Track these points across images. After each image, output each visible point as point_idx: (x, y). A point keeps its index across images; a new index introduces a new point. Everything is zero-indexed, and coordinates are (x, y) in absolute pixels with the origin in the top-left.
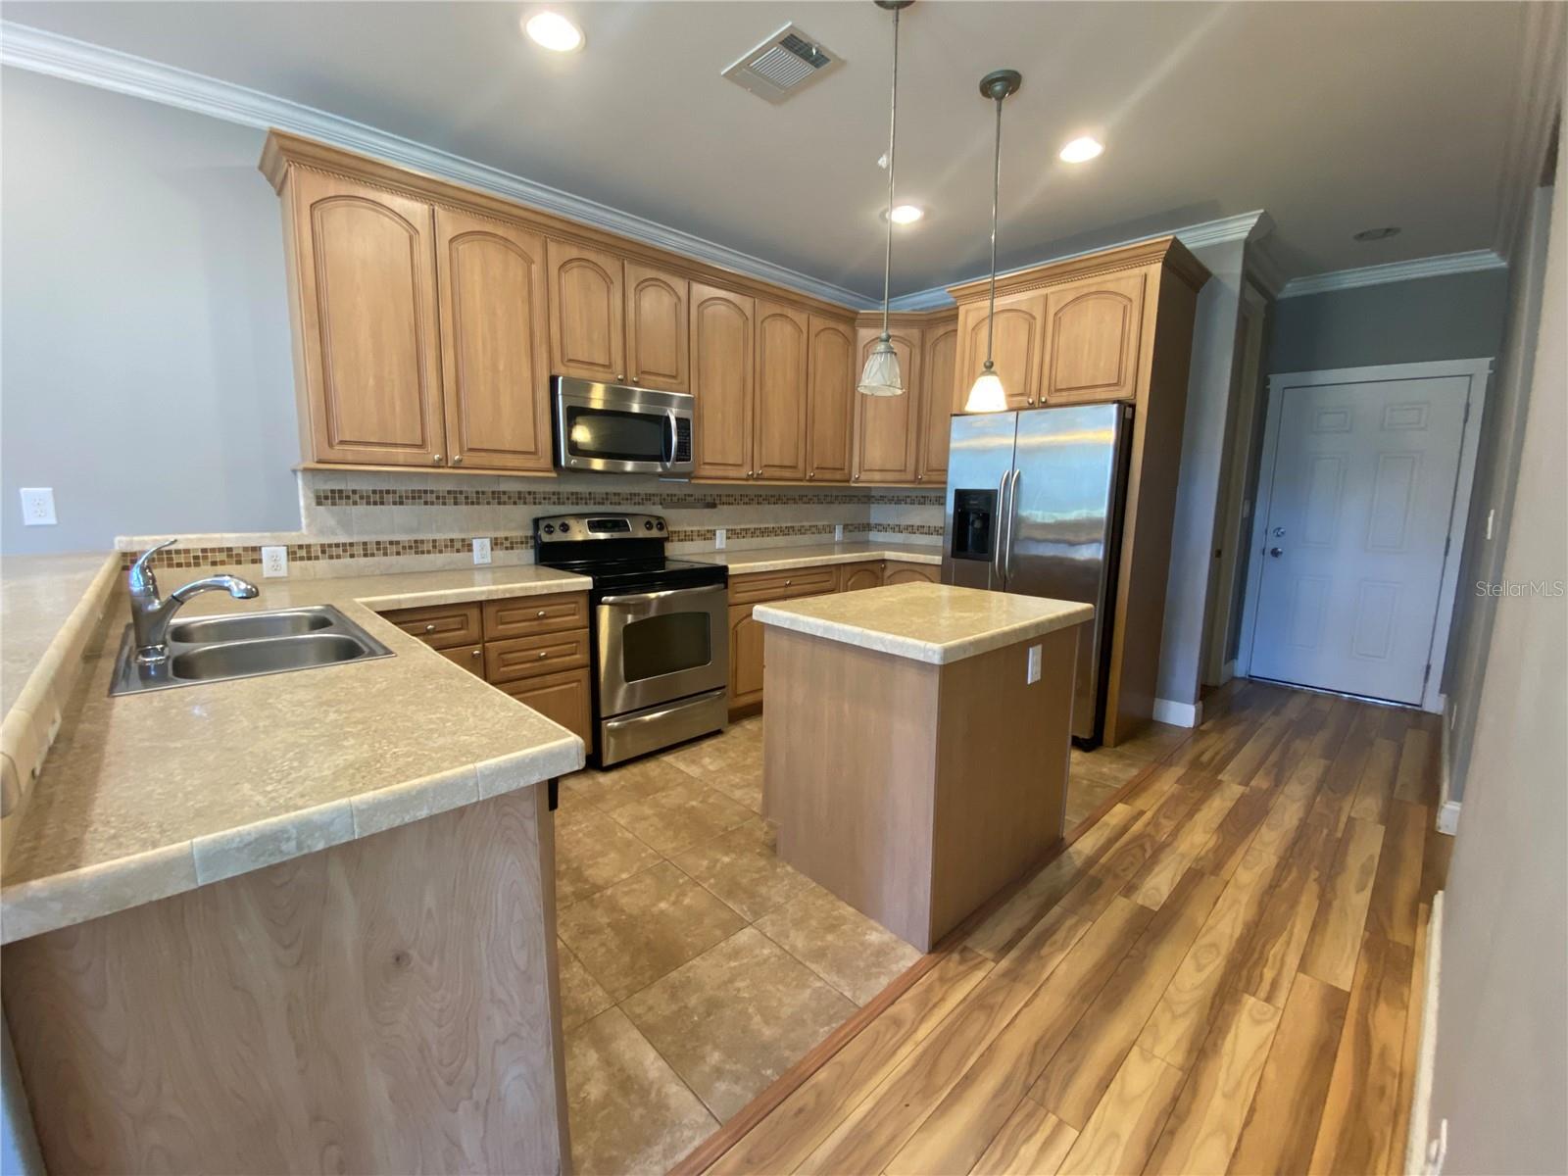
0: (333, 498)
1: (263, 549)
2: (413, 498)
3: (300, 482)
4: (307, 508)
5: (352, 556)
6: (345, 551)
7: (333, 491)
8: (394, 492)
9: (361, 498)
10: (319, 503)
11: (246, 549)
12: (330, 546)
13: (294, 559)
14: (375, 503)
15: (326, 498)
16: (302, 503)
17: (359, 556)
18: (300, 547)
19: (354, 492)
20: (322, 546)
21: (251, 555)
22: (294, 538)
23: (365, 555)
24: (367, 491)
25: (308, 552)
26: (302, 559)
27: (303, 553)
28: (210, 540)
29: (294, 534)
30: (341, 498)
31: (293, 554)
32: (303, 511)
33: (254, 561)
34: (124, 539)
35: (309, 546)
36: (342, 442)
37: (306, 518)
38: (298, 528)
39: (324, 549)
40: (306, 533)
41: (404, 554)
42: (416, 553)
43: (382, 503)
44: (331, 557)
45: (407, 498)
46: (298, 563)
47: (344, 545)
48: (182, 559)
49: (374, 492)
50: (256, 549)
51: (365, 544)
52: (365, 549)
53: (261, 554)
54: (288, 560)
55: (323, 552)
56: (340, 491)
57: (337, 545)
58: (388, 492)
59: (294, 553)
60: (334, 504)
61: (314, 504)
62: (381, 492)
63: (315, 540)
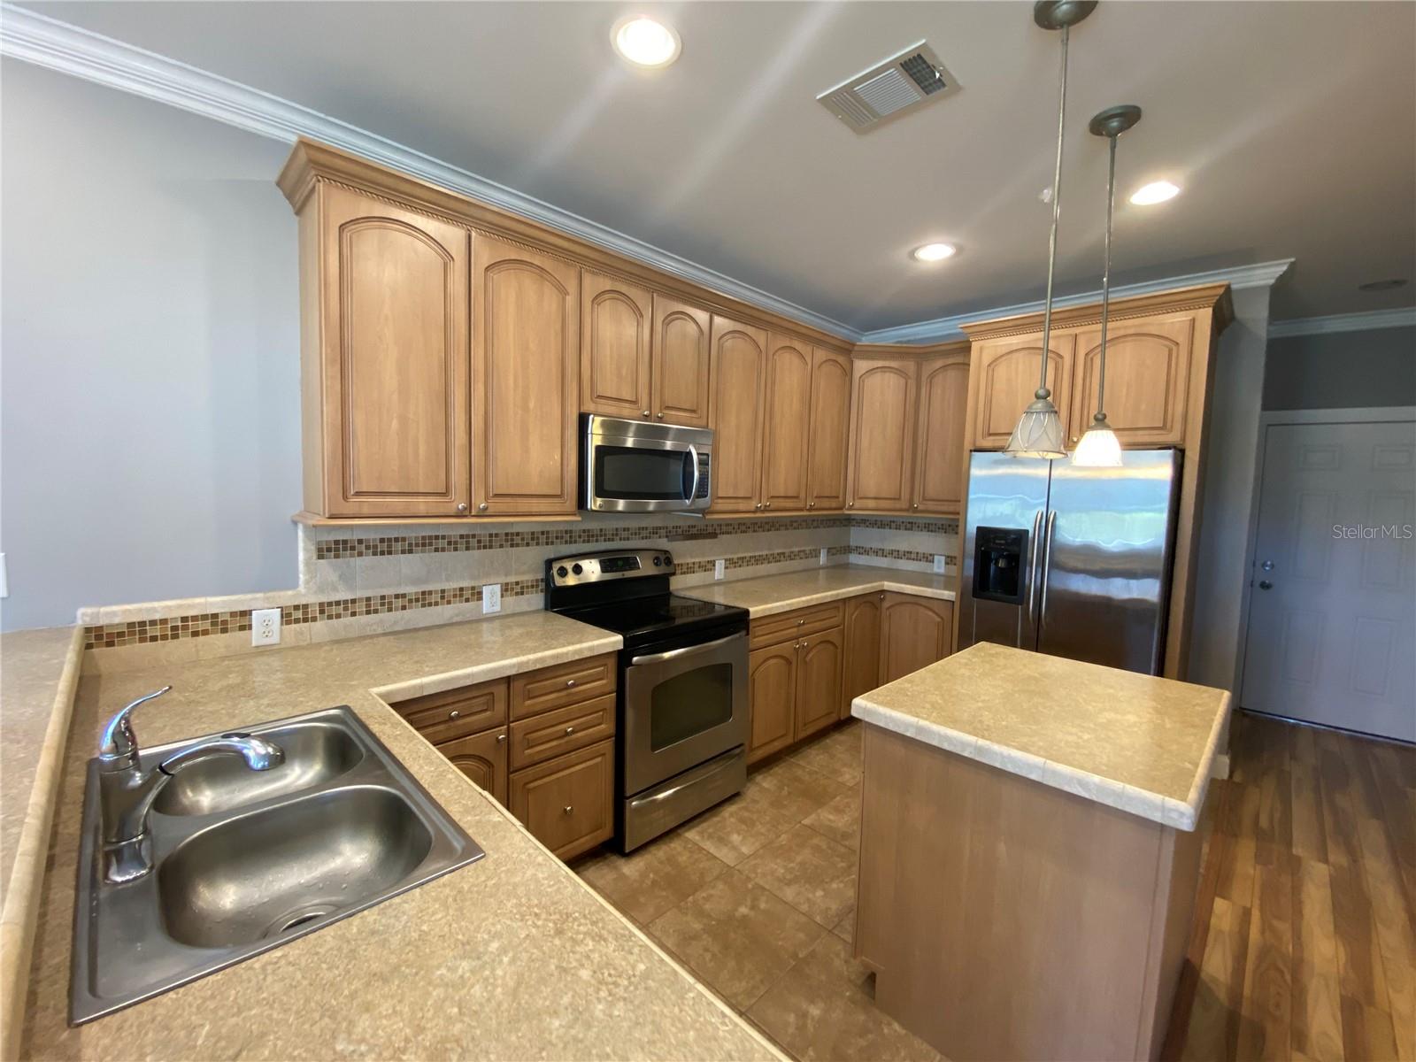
0: (337, 550)
1: (254, 612)
2: (424, 545)
3: (301, 534)
4: (307, 563)
5: (353, 614)
6: (346, 609)
7: (337, 542)
8: (404, 539)
9: (368, 548)
10: (320, 557)
11: (233, 614)
12: (330, 604)
13: (288, 623)
14: (382, 553)
15: (329, 550)
16: (301, 556)
17: (361, 614)
18: (296, 608)
19: (360, 542)
20: (321, 605)
21: (240, 621)
22: (288, 597)
23: (368, 612)
24: (374, 540)
25: (306, 613)
26: (297, 621)
27: (299, 614)
28: (190, 606)
29: (290, 593)
30: (345, 549)
31: (287, 618)
32: (301, 567)
33: (242, 628)
34: (89, 610)
35: (306, 606)
37: (305, 575)
38: (295, 585)
39: (322, 608)
40: (304, 591)
41: (411, 608)
42: (423, 606)
43: (390, 553)
44: (330, 617)
45: (417, 545)
46: (293, 626)
47: (346, 602)
48: (157, 630)
49: (382, 540)
50: (246, 614)
51: (368, 599)
52: (368, 606)
53: (250, 620)
54: (282, 624)
55: (322, 612)
56: (345, 542)
57: (338, 603)
58: (397, 540)
59: (289, 615)
60: (337, 556)
61: (315, 557)
62: (389, 540)
63: (313, 599)
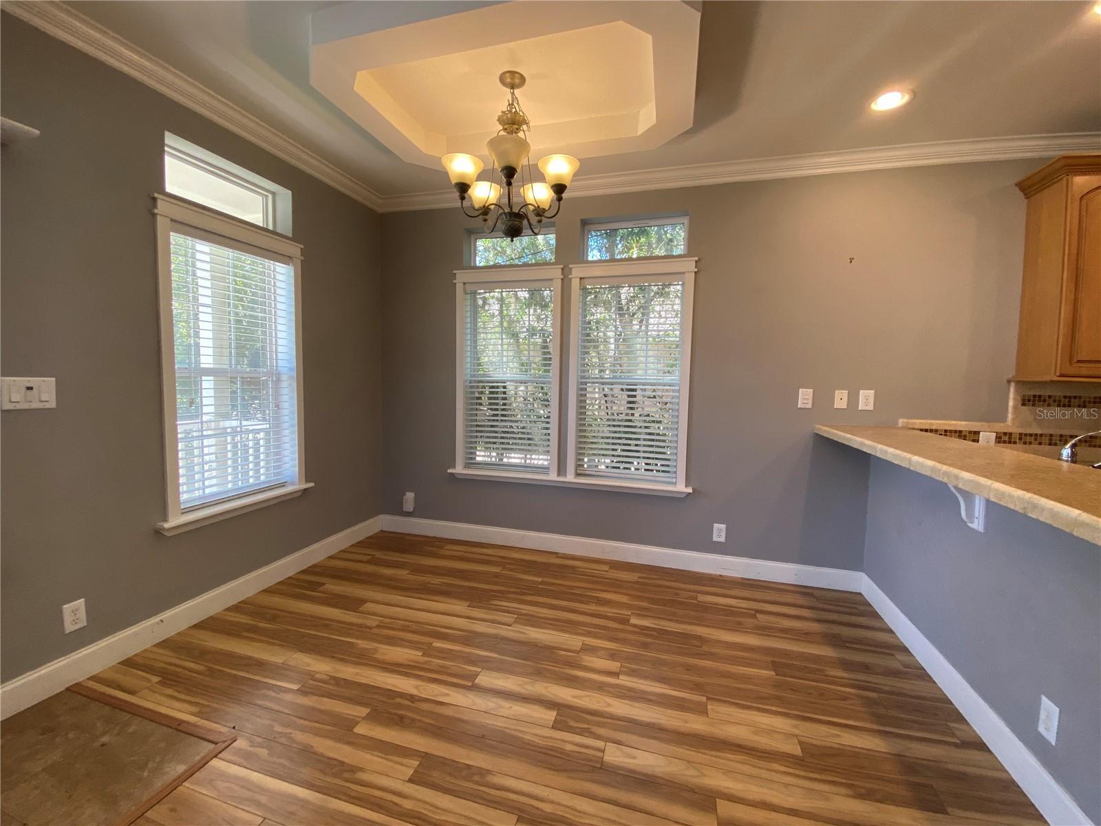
0: (1034, 401)
1: (981, 433)
2: (1095, 403)
3: (1012, 389)
4: (1015, 407)
5: (1040, 444)
6: (1036, 440)
7: (1035, 396)
8: (1080, 397)
9: (1054, 401)
10: (1023, 404)
11: (970, 432)
12: (1026, 435)
13: (999, 442)
14: (1064, 406)
15: (1029, 401)
16: (1011, 403)
17: (1045, 444)
18: (1005, 434)
19: (1050, 397)
20: (1021, 434)
21: (972, 437)
22: (1001, 427)
23: (1050, 444)
24: (1060, 397)
25: (1010, 438)
26: (1005, 442)
27: (1006, 438)
28: (949, 425)
29: (1002, 424)
30: (1040, 401)
32: (1010, 410)
33: (973, 441)
34: (905, 420)
35: (1011, 434)
36: (1079, 361)
37: (1013, 415)
38: (1004, 420)
39: (1021, 436)
40: (1010, 423)
41: (1080, 446)
42: (1090, 446)
43: (1069, 406)
44: (1025, 443)
45: (1090, 402)
46: (1002, 445)
47: (1036, 435)
49: (1065, 397)
50: (977, 433)
51: (1051, 435)
52: (1051, 440)
53: (979, 437)
54: (996, 442)
55: (1020, 439)
56: (1040, 396)
57: (1031, 435)
58: (1075, 397)
59: (1000, 438)
60: (1033, 405)
61: (1020, 405)
62: (1070, 397)
63: (1016, 430)
